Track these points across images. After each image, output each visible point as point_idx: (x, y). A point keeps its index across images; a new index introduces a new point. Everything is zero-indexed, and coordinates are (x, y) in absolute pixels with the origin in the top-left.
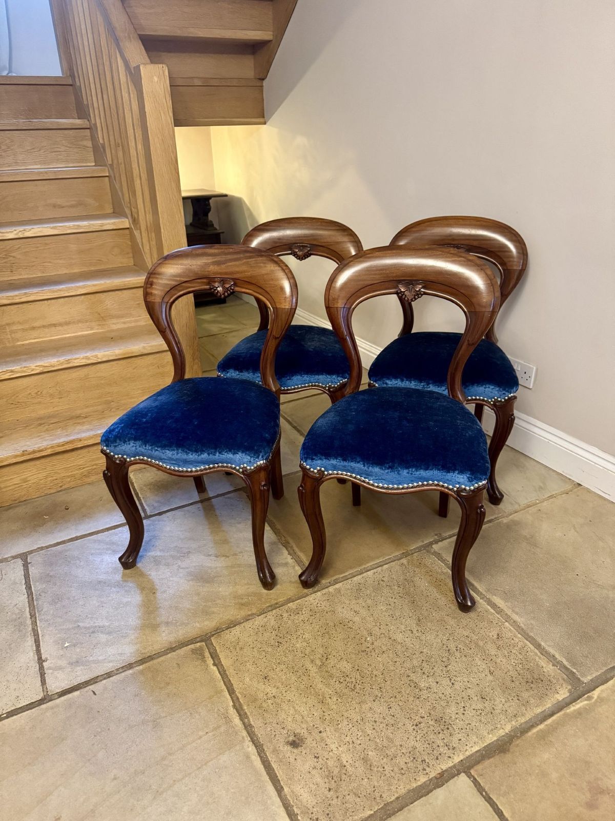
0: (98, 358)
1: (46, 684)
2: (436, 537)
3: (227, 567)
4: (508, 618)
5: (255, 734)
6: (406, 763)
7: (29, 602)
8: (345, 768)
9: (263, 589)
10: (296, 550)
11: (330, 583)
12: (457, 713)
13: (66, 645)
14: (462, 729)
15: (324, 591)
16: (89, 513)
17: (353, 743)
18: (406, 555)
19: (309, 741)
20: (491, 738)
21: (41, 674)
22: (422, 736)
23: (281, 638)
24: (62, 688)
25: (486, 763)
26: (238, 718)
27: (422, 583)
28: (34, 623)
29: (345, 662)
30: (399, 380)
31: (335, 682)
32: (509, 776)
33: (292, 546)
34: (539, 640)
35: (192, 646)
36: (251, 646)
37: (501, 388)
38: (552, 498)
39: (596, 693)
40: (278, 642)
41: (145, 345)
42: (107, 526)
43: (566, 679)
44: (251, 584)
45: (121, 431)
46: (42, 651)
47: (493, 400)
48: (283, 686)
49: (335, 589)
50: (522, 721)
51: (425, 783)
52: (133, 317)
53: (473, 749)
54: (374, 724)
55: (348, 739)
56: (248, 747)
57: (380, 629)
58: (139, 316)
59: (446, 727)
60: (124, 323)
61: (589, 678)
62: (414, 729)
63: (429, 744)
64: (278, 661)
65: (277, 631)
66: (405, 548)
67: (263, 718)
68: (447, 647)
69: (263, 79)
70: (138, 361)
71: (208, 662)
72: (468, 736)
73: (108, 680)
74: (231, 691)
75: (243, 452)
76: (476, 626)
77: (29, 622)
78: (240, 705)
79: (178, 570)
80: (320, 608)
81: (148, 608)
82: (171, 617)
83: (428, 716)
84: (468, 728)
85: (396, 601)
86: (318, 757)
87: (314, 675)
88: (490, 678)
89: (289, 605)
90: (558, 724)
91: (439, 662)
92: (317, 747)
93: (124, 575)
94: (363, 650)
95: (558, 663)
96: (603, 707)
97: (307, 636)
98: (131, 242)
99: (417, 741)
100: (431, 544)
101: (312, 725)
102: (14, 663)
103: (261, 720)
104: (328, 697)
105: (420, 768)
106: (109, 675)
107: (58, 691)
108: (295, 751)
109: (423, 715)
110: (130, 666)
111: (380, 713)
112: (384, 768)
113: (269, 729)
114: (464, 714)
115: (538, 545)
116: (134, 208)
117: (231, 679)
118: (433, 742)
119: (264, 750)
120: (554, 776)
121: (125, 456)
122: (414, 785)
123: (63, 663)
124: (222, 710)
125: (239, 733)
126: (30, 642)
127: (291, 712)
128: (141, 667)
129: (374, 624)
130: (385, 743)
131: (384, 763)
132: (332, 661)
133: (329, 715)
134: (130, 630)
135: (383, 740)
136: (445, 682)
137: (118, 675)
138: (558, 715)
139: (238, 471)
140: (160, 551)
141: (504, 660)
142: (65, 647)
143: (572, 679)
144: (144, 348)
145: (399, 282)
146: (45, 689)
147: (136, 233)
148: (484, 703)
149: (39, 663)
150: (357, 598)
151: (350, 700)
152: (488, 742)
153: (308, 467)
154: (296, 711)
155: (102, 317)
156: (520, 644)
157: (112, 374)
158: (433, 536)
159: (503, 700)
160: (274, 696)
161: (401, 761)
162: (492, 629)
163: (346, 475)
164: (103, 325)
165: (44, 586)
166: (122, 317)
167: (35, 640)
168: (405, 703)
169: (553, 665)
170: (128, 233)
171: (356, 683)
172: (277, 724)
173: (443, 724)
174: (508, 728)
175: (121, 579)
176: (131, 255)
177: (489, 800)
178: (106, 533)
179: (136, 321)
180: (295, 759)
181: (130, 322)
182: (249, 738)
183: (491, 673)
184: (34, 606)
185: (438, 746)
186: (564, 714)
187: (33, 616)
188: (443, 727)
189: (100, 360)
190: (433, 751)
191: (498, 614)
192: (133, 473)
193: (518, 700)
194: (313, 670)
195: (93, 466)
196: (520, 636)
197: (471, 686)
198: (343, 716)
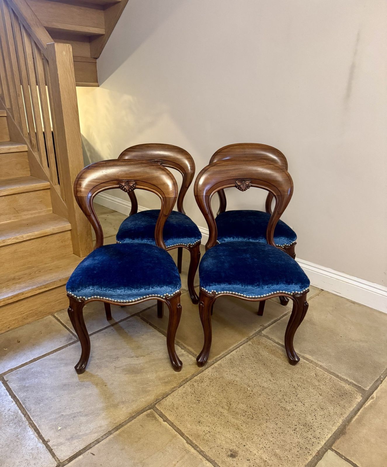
0: (24, 238)
1: (56, 456)
2: (261, 327)
3: (146, 362)
4: (317, 365)
5: (207, 456)
6: (298, 451)
7: (18, 407)
8: (267, 462)
9: (175, 371)
10: (185, 346)
11: (213, 361)
12: (313, 419)
13: (59, 429)
14: (318, 427)
15: (212, 366)
16: (36, 343)
17: (265, 447)
18: (249, 339)
19: (240, 452)
20: (335, 429)
21: (49, 450)
22: (300, 435)
23: (198, 397)
24: (69, 456)
25: (338, 441)
26: (193, 449)
27: (265, 353)
28: (29, 419)
29: (242, 404)
30: (232, 238)
31: (241, 416)
32: (352, 446)
33: (182, 344)
34: (337, 373)
35: (145, 413)
36: (183, 406)
37: (288, 238)
38: (312, 298)
39: (374, 395)
40: (198, 400)
41: (54, 227)
42: (54, 349)
43: (357, 390)
44: (166, 370)
45: (81, 281)
46: (43, 436)
47: (284, 245)
48: (211, 425)
49: (218, 364)
50: (346, 416)
51: (311, 459)
52: (37, 210)
53: (328, 436)
54: (272, 434)
55: (261, 446)
56: (206, 464)
57: (253, 382)
58: (41, 209)
59: (310, 427)
60: (32, 214)
61: (369, 388)
62: (294, 433)
63: (305, 439)
64: (203, 411)
65: (194, 394)
66: (248, 335)
67: (208, 446)
68: (293, 385)
69: (96, 58)
70: (49, 239)
71: (159, 420)
72: (323, 430)
73: (99, 444)
74: (182, 435)
75: (167, 286)
76: (303, 371)
77: (24, 419)
78: (190, 441)
79: (115, 369)
80: (214, 377)
81: (106, 396)
82: (123, 398)
83: (298, 424)
84: (321, 426)
85: (254, 365)
86: (249, 460)
87: (227, 415)
88: (321, 397)
89: (195, 378)
90: (364, 413)
91: (292, 394)
92: (246, 454)
93: (80, 378)
94: (248, 395)
95: (350, 383)
96: (381, 401)
97: (213, 394)
98: (29, 160)
99: (298, 438)
100: (260, 331)
101: (237, 443)
102: (26, 447)
103: (207, 447)
104: (240, 425)
105: (306, 452)
106: (98, 441)
107: (67, 458)
108: (234, 459)
109: (296, 424)
110: (110, 433)
111: (273, 428)
112: (287, 457)
113: (214, 451)
114: (316, 419)
115: (315, 324)
116: (32, 137)
117: (179, 427)
118: (307, 437)
119: (216, 463)
120: (373, 440)
121: (84, 297)
122: (307, 462)
123: (62, 440)
124: (181, 446)
125: (198, 457)
126: (31, 432)
127: (223, 438)
128: (117, 432)
129: (248, 380)
130: (282, 443)
131: (286, 454)
132: (234, 405)
133: (245, 435)
134: (100, 411)
135: (280, 442)
136: (300, 404)
137: (104, 440)
138: (362, 409)
139: (162, 298)
140: (98, 359)
141: (324, 387)
142: (59, 430)
143: (361, 390)
144: (53, 229)
145: (237, 179)
146: (56, 459)
147: (36, 155)
148: (324, 411)
149: (44, 444)
150: (233, 367)
151: (253, 424)
152: (334, 431)
153: (207, 291)
154: (225, 437)
155: (17, 211)
156: (328, 377)
157: (32, 249)
158: (259, 327)
159: (333, 408)
160: (209, 432)
161: (295, 451)
162: (311, 372)
163: (229, 293)
164: (17, 216)
165: (25, 394)
166: (30, 210)
167: (34, 429)
168: (284, 419)
169: (349, 385)
170: (27, 155)
171: (253, 414)
172: (218, 447)
173: (308, 426)
174: (341, 421)
175: (79, 381)
176: (29, 169)
177: (347, 460)
178: (55, 353)
179: (39, 213)
180: (237, 464)
181: (35, 213)
182: (204, 459)
183: (321, 395)
184: (24, 408)
185: (311, 439)
186: (364, 408)
187: (26, 414)
188: (308, 428)
189: (25, 239)
190: (309, 442)
191: (311, 363)
193: (340, 406)
194: (225, 412)
195: (30, 311)
196: (326, 373)
197: (313, 404)
198: (253, 434)
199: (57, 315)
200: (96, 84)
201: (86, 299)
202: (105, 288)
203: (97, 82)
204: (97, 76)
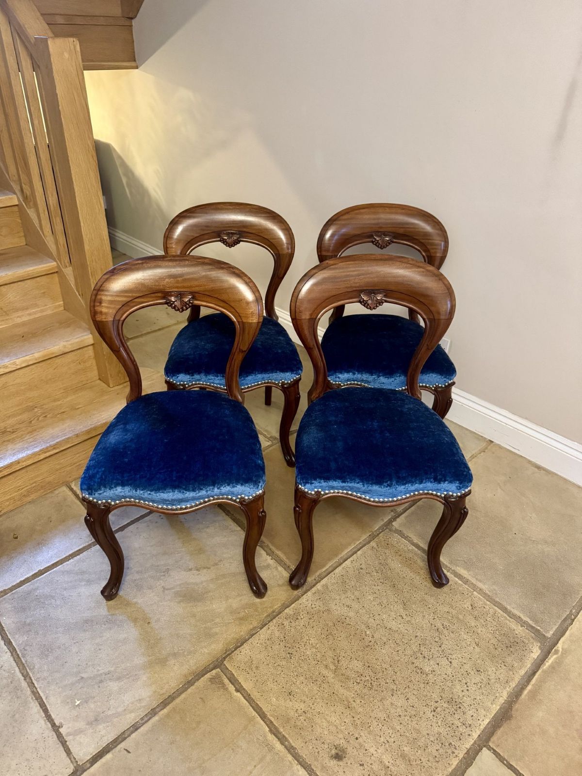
0: (17, 365)
1: (71, 753)
2: (392, 513)
3: (212, 579)
4: (475, 588)
5: (299, 756)
6: (437, 750)
7: (15, 661)
8: (389, 769)
9: (255, 598)
10: (273, 548)
11: (315, 579)
12: (463, 691)
13: (76, 704)
14: (471, 705)
15: (314, 590)
16: (43, 540)
17: (388, 742)
18: (373, 537)
19: (350, 750)
20: (495, 708)
21: (62, 743)
22: (442, 721)
23: (290, 648)
24: (91, 754)
25: (498, 733)
26: (279, 743)
27: (396, 565)
28: (31, 684)
29: (356, 661)
31: (353, 683)
32: (520, 741)
33: (268, 545)
34: (504, 604)
35: (208, 676)
36: (265, 663)
37: (442, 376)
38: (474, 458)
39: (560, 646)
40: (289, 653)
41: (65, 343)
42: (71, 552)
43: (534, 637)
44: (242, 595)
46: (53, 716)
47: (435, 386)
48: (308, 699)
49: (323, 586)
50: (514, 686)
51: (457, 765)
52: (39, 308)
53: (484, 722)
54: (399, 718)
55: (382, 739)
56: (298, 771)
57: (374, 620)
58: (46, 305)
59: (458, 706)
60: (30, 314)
61: (551, 633)
62: (433, 716)
63: (450, 727)
64: (296, 674)
65: (284, 641)
66: (370, 530)
67: (302, 737)
68: (435, 626)
69: (132, 18)
70: (58, 361)
71: (230, 689)
72: (477, 710)
73: (137, 733)
74: (263, 716)
75: (242, 485)
76: (452, 600)
77: (24, 684)
78: (276, 728)
79: (163, 591)
80: (315, 609)
81: (149, 642)
82: (175, 647)
83: (441, 700)
84: (475, 703)
85: (379, 588)
86: (363, 764)
87: (333, 680)
88: (477, 649)
89: (285, 611)
90: (542, 681)
91: (433, 643)
92: (359, 754)
93: (109, 609)
94: (367, 645)
95: (524, 623)
96: (568, 658)
97: (313, 641)
98: (21, 220)
99: (439, 726)
100: (390, 522)
101: (347, 733)
102: (26, 737)
103: (300, 740)
104: (351, 700)
105: (450, 752)
106: (135, 727)
107: (88, 758)
108: (341, 763)
109: (436, 700)
110: (153, 712)
111: (401, 707)
112: (421, 760)
113: (311, 747)
114: (468, 690)
115: (476, 509)
116: (24, 184)
117: (258, 703)
118: (453, 724)
119: (313, 770)
120: (551, 731)
121: (109, 501)
122: (450, 770)
123: (81, 725)
124: (261, 738)
125: (285, 759)
126: (35, 707)
127: (325, 724)
128: (165, 711)
129: (368, 616)
130: (415, 735)
131: (420, 755)
132: (344, 663)
133: (359, 719)
134: (139, 671)
135: (412, 733)
136: (444, 662)
137: (144, 725)
138: (540, 671)
139: (235, 501)
140: (138, 572)
141: (484, 630)
142: (77, 706)
143: (539, 635)
144: (65, 347)
145: (362, 291)
146: (72, 759)
147: (31, 213)
148: (480, 675)
149: (54, 730)
150: (345, 592)
151: (372, 699)
152: (494, 712)
153: (306, 490)
154: (328, 722)
156: (491, 611)
157: (32, 378)
158: (390, 513)
159: (494, 669)
160: (304, 712)
161: (432, 749)
162: (465, 601)
163: (342, 493)
164: (6, 320)
165: (26, 638)
166: (27, 309)
167: (40, 704)
168: (418, 691)
169: (522, 626)
170: (17, 210)
171: (372, 680)
172: (316, 740)
173: (455, 703)
174: (505, 695)
175: (108, 614)
176: (22, 234)
177: (510, 767)
178: (72, 560)
179: (42, 311)
180: (344, 772)
181: (35, 313)
182: (296, 761)
183: (477, 645)
184: (23, 664)
185: (458, 727)
186: (542, 672)
187: (26, 676)
188: (456, 707)
189: (19, 367)
190: (455, 732)
191: (466, 584)
192: (73, 483)
193: (505, 666)
194: (330, 675)
196: (488, 603)
197: (465, 662)
198: (370, 717)
199: (75, 485)
200: (133, 64)
201: (113, 503)
202: (142, 490)
203: (135, 61)
204: (134, 49)
